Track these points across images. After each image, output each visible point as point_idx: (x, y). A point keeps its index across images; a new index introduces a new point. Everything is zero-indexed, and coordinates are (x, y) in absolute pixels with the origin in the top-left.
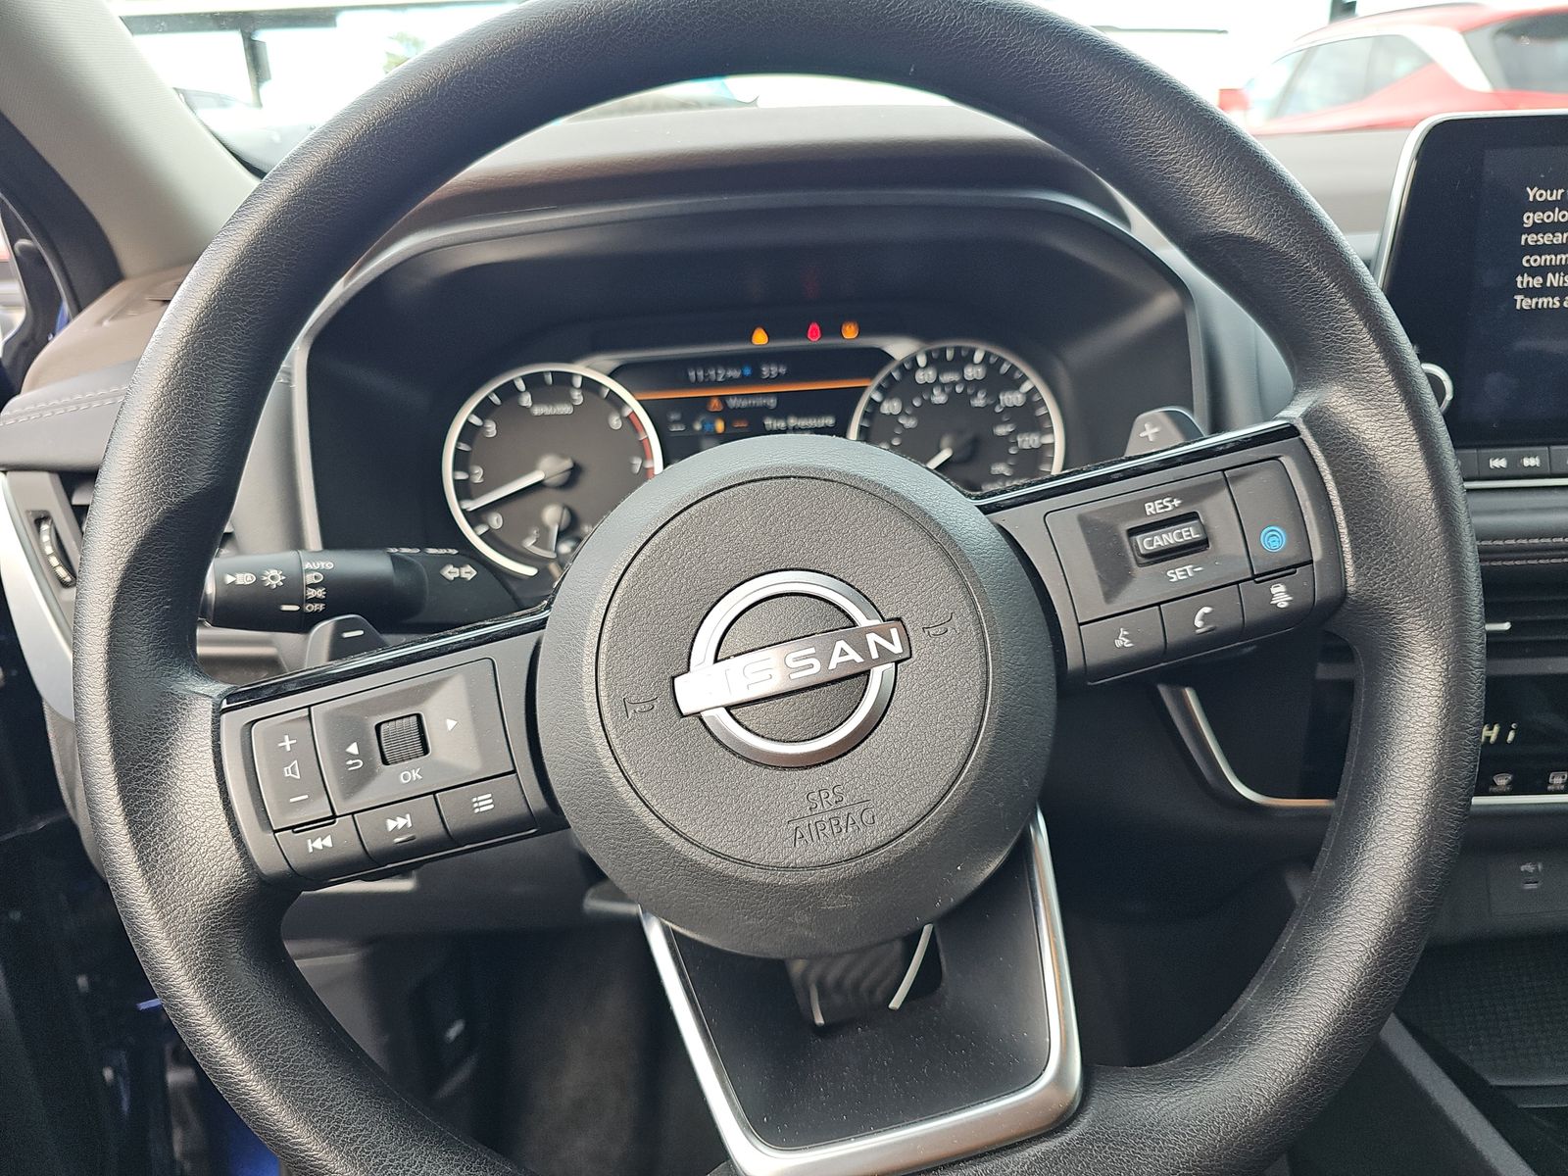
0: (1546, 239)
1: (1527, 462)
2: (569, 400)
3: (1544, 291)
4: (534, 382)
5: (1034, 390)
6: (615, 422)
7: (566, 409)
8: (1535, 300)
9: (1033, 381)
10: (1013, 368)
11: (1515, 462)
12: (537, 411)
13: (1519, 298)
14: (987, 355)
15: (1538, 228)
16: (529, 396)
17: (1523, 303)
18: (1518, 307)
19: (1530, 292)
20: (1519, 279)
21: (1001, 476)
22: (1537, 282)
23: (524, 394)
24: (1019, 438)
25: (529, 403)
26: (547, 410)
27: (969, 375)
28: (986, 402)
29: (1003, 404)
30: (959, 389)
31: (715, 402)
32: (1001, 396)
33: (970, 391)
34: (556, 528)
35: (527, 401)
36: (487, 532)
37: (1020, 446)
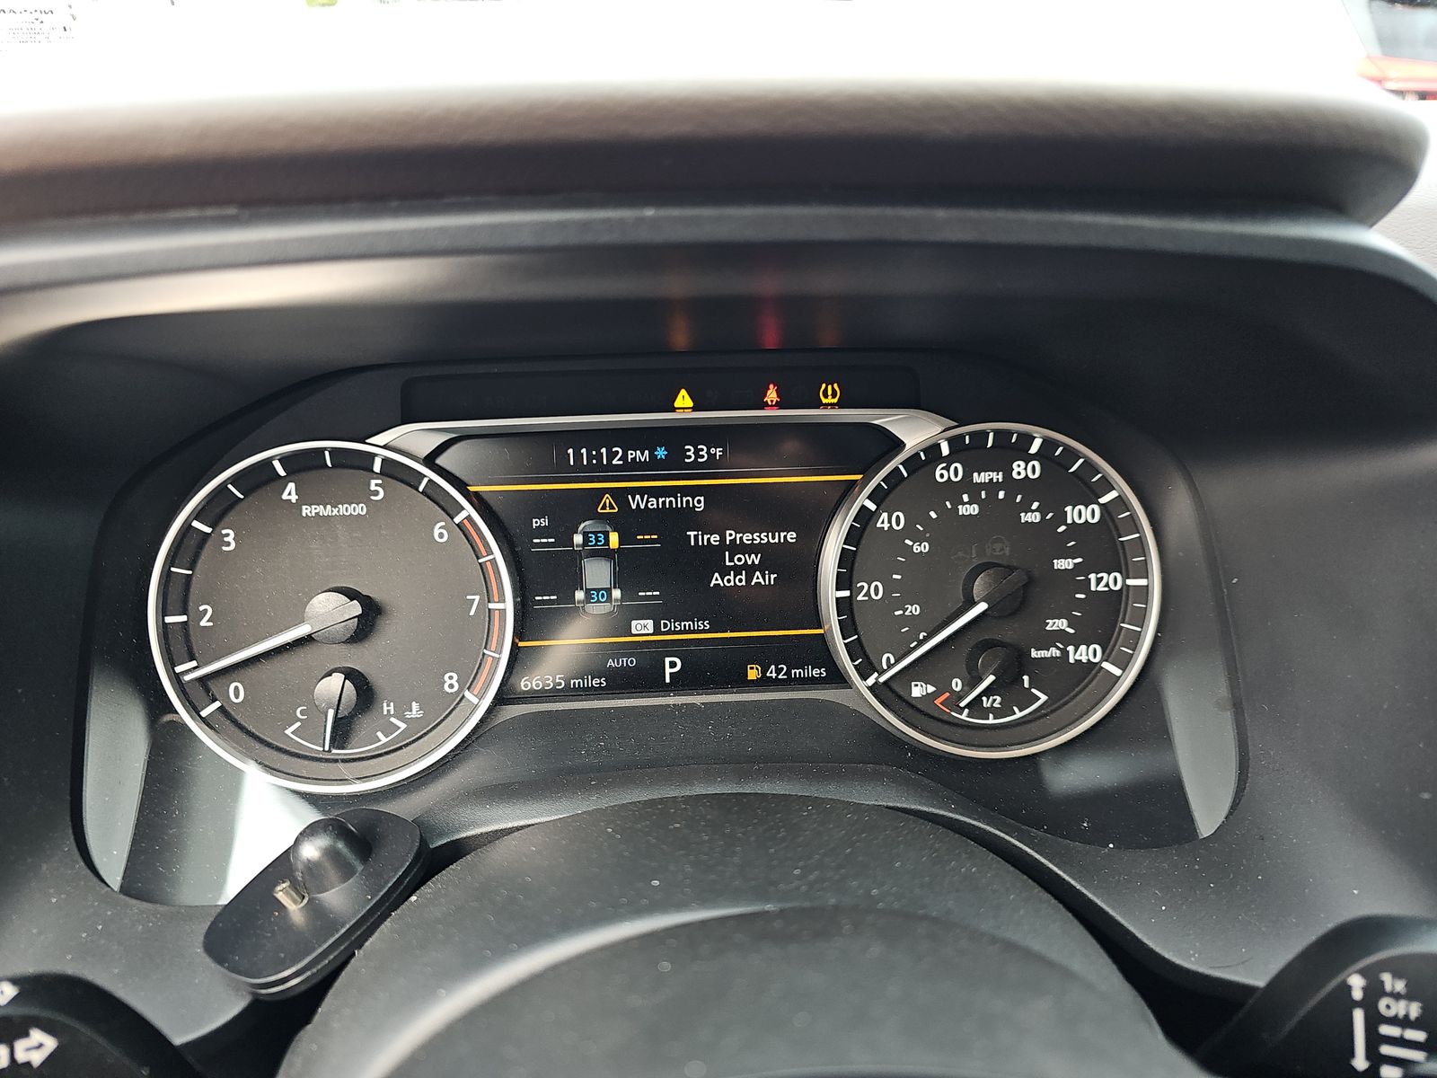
2: (364, 495)
4: (302, 465)
5: (1121, 502)
6: (440, 534)
9: (1121, 488)
10: (1090, 467)
12: (306, 510)
14: (1048, 444)
16: (291, 486)
21: (1060, 635)
23: (285, 481)
24: (1092, 577)
25: (294, 498)
26: (327, 511)
27: (1019, 473)
28: (1043, 517)
29: (1069, 521)
30: (1001, 495)
31: (607, 499)
32: (1069, 509)
33: (1019, 498)
34: (331, 713)
35: (290, 493)
36: (221, 709)
37: (1093, 588)
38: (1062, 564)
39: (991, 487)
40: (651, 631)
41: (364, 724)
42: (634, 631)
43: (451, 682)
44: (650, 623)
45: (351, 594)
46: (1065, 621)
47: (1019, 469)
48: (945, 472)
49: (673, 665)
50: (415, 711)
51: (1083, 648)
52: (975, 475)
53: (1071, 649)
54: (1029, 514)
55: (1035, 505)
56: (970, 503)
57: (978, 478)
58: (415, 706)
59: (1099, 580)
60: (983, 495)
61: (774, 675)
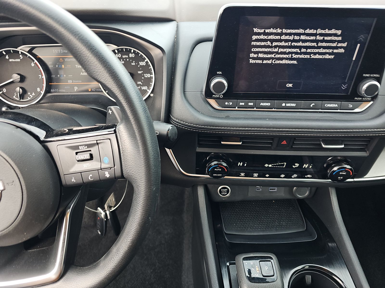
0: (258, 44)
1: (249, 104)
2: (19, 58)
3: (258, 58)
4: (8, 52)
5: (147, 62)
6: (33, 65)
7: (19, 60)
8: (255, 61)
9: (147, 59)
10: (141, 56)
11: (246, 104)
12: (10, 60)
13: (251, 60)
14: (134, 51)
15: (257, 40)
16: (7, 56)
17: (251, 61)
18: (250, 62)
19: (254, 59)
20: (251, 54)
22: (255, 56)
23: (6, 55)
24: (145, 75)
25: (8, 58)
26: (13, 60)
27: (131, 56)
28: (135, 64)
29: (140, 65)
30: (128, 60)
31: (61, 59)
32: (140, 62)
33: (131, 61)
34: (18, 94)
35: (7, 57)
36: (2, 93)
37: (145, 77)
38: (140, 72)
39: (126, 58)
40: (72, 82)
41: (26, 96)
42: (68, 82)
43: (39, 90)
44: (71, 81)
45: (18, 74)
46: (140, 82)
47: (131, 55)
48: (117, 55)
49: (76, 88)
50: (33, 94)
51: (144, 87)
52: (123, 56)
53: (142, 87)
54: (133, 63)
55: (134, 62)
56: (122, 61)
57: (124, 57)
58: (33, 93)
59: (146, 75)
60: (125, 60)
61: (93, 90)
